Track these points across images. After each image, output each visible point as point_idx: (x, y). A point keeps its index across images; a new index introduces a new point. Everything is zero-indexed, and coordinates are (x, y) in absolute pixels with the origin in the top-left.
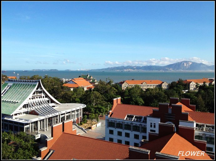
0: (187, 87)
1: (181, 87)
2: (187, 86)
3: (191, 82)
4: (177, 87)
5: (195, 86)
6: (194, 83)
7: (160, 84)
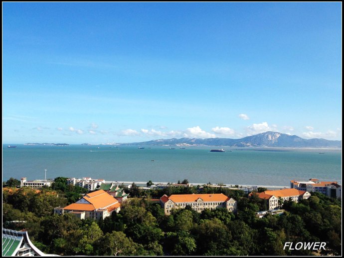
0: (265, 205)
3: (271, 196)
6: (276, 198)
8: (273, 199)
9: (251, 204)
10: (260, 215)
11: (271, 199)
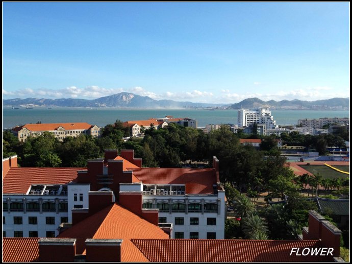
0: (129, 132)
1: (119, 132)
2: (128, 130)
3: (134, 124)
4: (114, 132)
5: (139, 131)
6: (138, 127)
7: (87, 129)
8: (136, 127)
9: (116, 130)
10: (125, 140)
11: (134, 127)
